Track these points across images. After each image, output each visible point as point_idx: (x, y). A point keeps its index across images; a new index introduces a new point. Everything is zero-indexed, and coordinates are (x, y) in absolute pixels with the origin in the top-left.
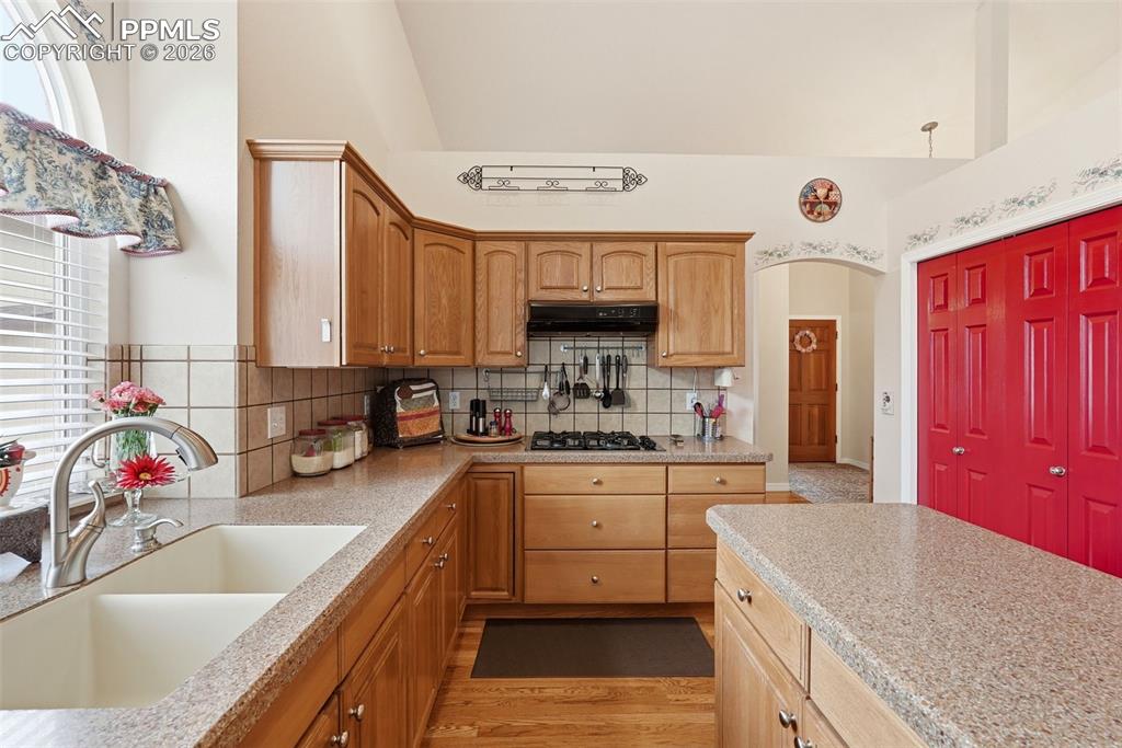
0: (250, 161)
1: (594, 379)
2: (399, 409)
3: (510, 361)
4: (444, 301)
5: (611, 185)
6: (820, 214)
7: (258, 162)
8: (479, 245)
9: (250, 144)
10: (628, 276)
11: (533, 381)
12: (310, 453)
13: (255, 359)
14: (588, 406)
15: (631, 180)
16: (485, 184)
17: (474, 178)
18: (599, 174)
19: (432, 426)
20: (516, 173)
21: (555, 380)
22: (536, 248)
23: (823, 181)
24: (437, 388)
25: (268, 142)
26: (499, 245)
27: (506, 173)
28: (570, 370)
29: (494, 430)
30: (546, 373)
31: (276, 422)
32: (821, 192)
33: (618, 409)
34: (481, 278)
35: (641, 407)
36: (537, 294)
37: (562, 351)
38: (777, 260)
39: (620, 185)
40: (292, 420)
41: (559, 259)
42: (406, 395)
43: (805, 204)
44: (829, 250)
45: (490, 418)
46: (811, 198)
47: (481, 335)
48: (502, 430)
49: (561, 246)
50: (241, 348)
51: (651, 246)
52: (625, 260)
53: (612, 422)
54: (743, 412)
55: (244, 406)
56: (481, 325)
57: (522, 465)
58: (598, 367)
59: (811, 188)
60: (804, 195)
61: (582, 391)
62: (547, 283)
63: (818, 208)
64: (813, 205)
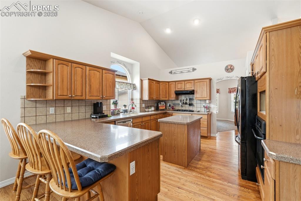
0: (141, 81)
1: (188, 102)
2: (159, 105)
3: (173, 99)
4: (164, 91)
5: (190, 71)
6: (229, 71)
7: (142, 81)
8: (169, 83)
9: (141, 79)
10: (190, 86)
11: (179, 102)
12: (147, 109)
13: (141, 99)
14: (187, 106)
15: (194, 69)
16: (172, 73)
17: (171, 72)
18: (189, 69)
19: (164, 108)
20: (177, 71)
21: (182, 102)
22: (177, 83)
23: (229, 65)
24: (165, 103)
25: (142, 79)
26: (172, 83)
27: (175, 71)
28: (184, 100)
29: (171, 108)
30: (181, 101)
31: (144, 105)
32: (229, 67)
33: (192, 106)
34: (170, 88)
35: (196, 106)
36: (177, 89)
37: (183, 97)
38: (221, 80)
39: (192, 71)
40: (145, 105)
41: (180, 84)
42: (160, 103)
43: (226, 70)
44: (232, 78)
45: (171, 107)
46: (227, 69)
47: (170, 95)
48: (172, 109)
49: (180, 82)
50: (140, 98)
51: (193, 81)
52: (189, 84)
53: (191, 108)
54: (214, 108)
55: (140, 104)
56: (170, 94)
57: (173, 113)
58: (188, 100)
59: (227, 66)
60: (226, 68)
61: (186, 103)
62: (178, 88)
63: (229, 70)
64: (228, 70)
